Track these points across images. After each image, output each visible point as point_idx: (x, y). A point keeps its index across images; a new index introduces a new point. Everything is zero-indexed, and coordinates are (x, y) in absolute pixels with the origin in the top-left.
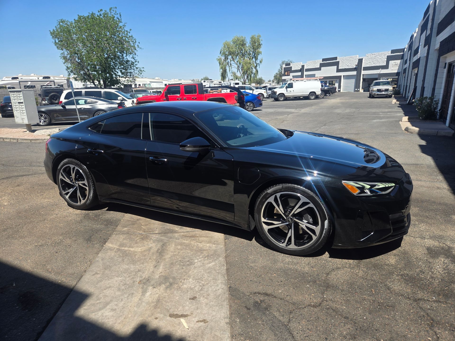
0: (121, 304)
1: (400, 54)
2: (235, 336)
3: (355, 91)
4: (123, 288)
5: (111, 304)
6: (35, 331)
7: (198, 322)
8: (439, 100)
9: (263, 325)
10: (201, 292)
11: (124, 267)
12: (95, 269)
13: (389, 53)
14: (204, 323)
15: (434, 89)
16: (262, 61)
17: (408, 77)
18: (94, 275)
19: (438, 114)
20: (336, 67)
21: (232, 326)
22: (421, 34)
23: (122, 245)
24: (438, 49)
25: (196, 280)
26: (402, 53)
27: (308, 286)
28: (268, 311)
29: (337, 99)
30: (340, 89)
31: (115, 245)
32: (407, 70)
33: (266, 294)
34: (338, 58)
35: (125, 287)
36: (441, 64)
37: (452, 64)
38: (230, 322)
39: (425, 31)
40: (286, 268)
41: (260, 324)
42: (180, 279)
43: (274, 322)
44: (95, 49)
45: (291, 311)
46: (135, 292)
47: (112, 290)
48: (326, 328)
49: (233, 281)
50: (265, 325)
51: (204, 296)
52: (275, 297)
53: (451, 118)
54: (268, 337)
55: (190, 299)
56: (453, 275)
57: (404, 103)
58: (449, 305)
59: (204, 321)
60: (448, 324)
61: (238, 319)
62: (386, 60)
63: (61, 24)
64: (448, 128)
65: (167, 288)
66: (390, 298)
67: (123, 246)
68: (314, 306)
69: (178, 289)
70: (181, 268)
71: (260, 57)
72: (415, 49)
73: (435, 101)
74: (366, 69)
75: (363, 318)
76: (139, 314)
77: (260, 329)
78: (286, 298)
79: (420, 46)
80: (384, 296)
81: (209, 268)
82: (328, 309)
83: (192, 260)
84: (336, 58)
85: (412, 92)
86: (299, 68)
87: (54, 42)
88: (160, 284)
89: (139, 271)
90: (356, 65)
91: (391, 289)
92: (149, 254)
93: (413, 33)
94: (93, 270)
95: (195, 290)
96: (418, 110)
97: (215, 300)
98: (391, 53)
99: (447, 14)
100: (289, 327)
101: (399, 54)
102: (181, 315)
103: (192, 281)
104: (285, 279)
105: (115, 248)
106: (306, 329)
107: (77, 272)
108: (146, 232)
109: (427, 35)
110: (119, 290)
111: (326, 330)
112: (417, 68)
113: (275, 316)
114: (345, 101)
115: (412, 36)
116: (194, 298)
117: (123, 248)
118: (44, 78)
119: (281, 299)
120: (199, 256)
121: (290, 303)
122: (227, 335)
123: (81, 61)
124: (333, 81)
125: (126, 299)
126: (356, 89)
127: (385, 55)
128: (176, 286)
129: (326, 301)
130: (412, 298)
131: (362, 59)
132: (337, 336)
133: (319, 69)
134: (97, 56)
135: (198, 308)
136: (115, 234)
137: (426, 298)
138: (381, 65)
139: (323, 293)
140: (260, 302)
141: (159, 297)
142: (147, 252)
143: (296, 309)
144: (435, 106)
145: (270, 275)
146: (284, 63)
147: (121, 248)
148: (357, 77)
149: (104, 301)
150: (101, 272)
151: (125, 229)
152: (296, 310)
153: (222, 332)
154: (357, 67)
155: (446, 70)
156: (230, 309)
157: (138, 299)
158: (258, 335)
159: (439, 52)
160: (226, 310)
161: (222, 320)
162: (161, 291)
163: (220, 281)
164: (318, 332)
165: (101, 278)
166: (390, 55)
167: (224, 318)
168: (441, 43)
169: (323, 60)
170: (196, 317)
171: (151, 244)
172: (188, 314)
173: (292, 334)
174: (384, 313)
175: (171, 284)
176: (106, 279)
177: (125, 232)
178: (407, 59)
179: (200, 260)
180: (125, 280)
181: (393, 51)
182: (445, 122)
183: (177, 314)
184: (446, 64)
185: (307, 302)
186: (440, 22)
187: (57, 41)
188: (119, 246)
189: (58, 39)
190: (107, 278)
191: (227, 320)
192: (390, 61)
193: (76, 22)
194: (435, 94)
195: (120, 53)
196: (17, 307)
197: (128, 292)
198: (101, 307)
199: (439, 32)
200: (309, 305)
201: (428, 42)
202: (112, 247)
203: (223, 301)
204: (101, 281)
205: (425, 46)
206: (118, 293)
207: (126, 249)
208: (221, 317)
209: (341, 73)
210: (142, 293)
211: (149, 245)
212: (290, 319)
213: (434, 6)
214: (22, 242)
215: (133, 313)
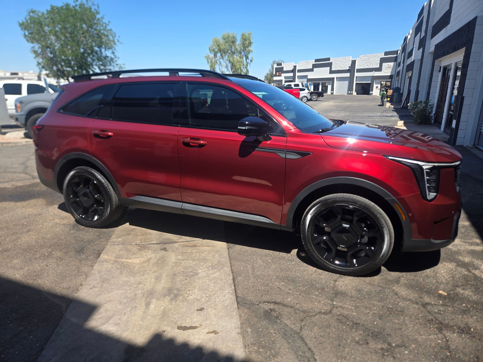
0: (124, 318)
1: (394, 56)
2: (247, 346)
3: (348, 94)
4: (125, 301)
5: (113, 318)
6: (34, 350)
7: (208, 333)
8: (434, 105)
9: (275, 334)
10: (208, 303)
11: (124, 280)
12: (92, 282)
13: (382, 54)
14: (215, 334)
15: (428, 94)
16: (253, 60)
17: (401, 80)
18: (91, 288)
19: (433, 118)
20: (329, 68)
21: (244, 336)
22: (416, 35)
23: (118, 257)
24: (433, 52)
25: (202, 290)
26: (395, 55)
27: (317, 293)
28: (279, 319)
29: (331, 102)
30: (332, 92)
31: (111, 257)
32: (401, 72)
33: (275, 303)
34: (331, 58)
35: (126, 300)
36: (436, 68)
37: (447, 67)
38: (241, 332)
39: (419, 33)
40: (294, 276)
41: (272, 333)
42: (184, 290)
43: (285, 331)
44: (70, 43)
45: (302, 319)
46: (138, 305)
47: (113, 303)
48: (339, 334)
49: (240, 291)
50: (278, 334)
51: (211, 307)
52: (285, 305)
53: (446, 123)
54: (281, 346)
55: (197, 310)
56: (458, 279)
57: (399, 107)
58: (456, 309)
59: (215, 332)
60: (456, 327)
61: (249, 329)
62: (379, 62)
63: (31, 14)
64: (443, 133)
65: (172, 300)
66: (399, 303)
67: (120, 258)
68: (325, 313)
69: (184, 300)
70: (185, 279)
71: (250, 56)
72: (409, 51)
73: (430, 105)
74: (359, 71)
75: (374, 323)
76: (145, 328)
77: (272, 338)
78: (296, 306)
79: (414, 49)
80: (392, 301)
81: (214, 278)
82: (339, 315)
83: (195, 270)
84: (329, 59)
85: (406, 96)
86: (291, 68)
87: (23, 34)
88: (164, 296)
89: (140, 283)
90: (349, 67)
91: (399, 295)
92: (148, 265)
93: (407, 35)
94: (90, 283)
95: (202, 301)
96: (413, 115)
97: (223, 311)
98: (385, 55)
99: (442, 17)
100: (302, 334)
101: (392, 56)
102: (190, 327)
103: (197, 292)
104: (293, 288)
105: (111, 260)
106: (319, 336)
107: (72, 286)
108: (143, 242)
109: (421, 38)
110: (121, 303)
111: (339, 336)
112: (411, 71)
113: (287, 325)
114: (338, 104)
115: (406, 38)
116: (201, 309)
117: (120, 260)
118: (12, 74)
119: (291, 307)
120: (203, 266)
121: (301, 311)
122: (239, 345)
123: (54, 56)
124: (325, 83)
125: (129, 312)
126: (349, 92)
127: (378, 57)
128: (181, 298)
129: (337, 308)
130: (420, 303)
131: (355, 61)
132: (349, 342)
133: (311, 70)
134: (72, 51)
135: (206, 320)
136: (109, 245)
137: (433, 303)
138: (374, 67)
139: (332, 300)
140: (270, 311)
141: (164, 309)
142: (147, 263)
143: (307, 316)
144: (430, 111)
145: (277, 284)
146: (275, 63)
147: (117, 260)
148: (351, 80)
149: (106, 316)
150: (99, 286)
151: (120, 239)
152: (307, 318)
153: (234, 342)
154: (350, 68)
155: (440, 74)
156: (240, 318)
157: (142, 313)
158: (271, 344)
159: (434, 55)
160: (236, 320)
161: (233, 330)
162: (165, 303)
163: (227, 291)
164: (331, 339)
165: (100, 291)
166: (383, 57)
167: (235, 329)
168: (436, 46)
169: (316, 61)
170: (205, 328)
171: (150, 254)
172: (197, 326)
173: (306, 343)
174: (394, 318)
175: (176, 296)
176: (105, 293)
177: (120, 243)
178: (400, 62)
179: (204, 270)
180: (125, 293)
181: (386, 53)
182: (440, 128)
183: (185, 327)
184: (441, 67)
185: (317, 310)
186: (435, 25)
187: (27, 33)
188: (115, 258)
189: (28, 31)
190: (106, 291)
191: (239, 330)
192: (383, 64)
193: (48, 12)
194: (430, 99)
195: (99, 48)
196: (11, 325)
197: (131, 305)
198: (103, 321)
199: (434, 34)
200: (320, 313)
201: (422, 44)
202: (107, 259)
203: (232, 311)
204: (100, 295)
205: (419, 49)
206: (119, 307)
207: (124, 260)
208: (231, 327)
209: (334, 74)
210: (146, 305)
211: (148, 256)
212: (301, 327)
213: (428, 8)
214: (7, 256)
215: (138, 326)
